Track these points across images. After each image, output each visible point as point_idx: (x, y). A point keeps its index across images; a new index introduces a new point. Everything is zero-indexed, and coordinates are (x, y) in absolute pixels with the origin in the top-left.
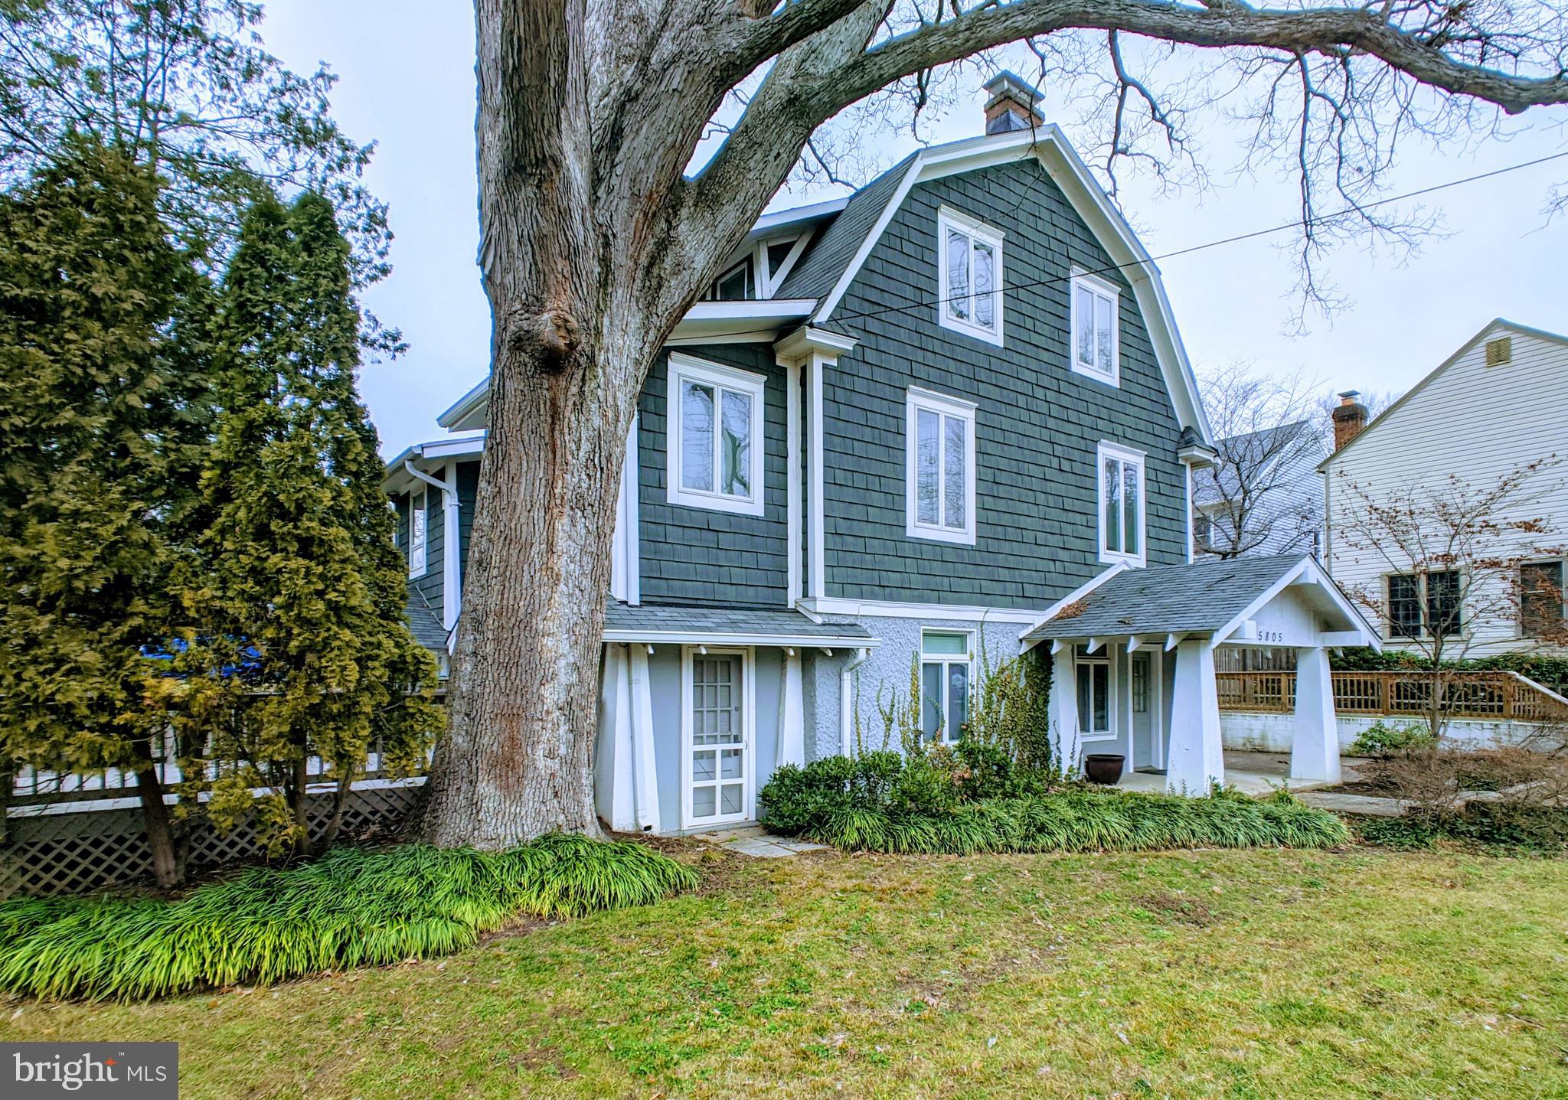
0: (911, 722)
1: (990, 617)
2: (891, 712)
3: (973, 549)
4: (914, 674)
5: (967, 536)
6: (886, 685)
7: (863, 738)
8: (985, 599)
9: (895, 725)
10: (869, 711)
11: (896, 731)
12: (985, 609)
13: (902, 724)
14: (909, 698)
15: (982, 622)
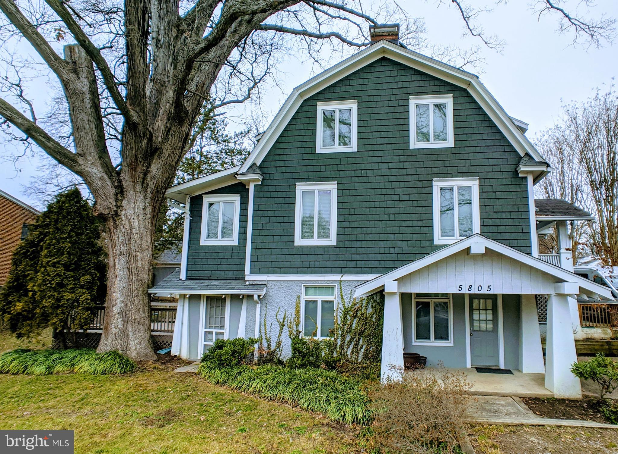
0: (295, 327)
1: (344, 278)
2: (283, 322)
3: (334, 247)
4: (298, 306)
5: (332, 241)
6: (281, 309)
7: (268, 332)
8: (342, 270)
9: (285, 328)
10: (271, 320)
11: (286, 330)
12: (341, 275)
13: (290, 327)
14: (294, 316)
15: (341, 281)
